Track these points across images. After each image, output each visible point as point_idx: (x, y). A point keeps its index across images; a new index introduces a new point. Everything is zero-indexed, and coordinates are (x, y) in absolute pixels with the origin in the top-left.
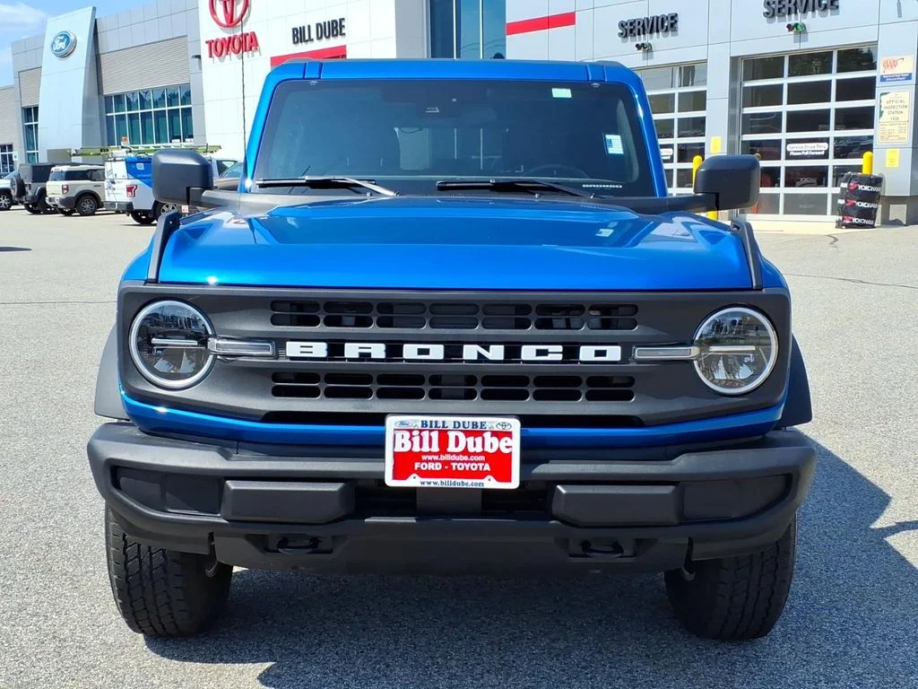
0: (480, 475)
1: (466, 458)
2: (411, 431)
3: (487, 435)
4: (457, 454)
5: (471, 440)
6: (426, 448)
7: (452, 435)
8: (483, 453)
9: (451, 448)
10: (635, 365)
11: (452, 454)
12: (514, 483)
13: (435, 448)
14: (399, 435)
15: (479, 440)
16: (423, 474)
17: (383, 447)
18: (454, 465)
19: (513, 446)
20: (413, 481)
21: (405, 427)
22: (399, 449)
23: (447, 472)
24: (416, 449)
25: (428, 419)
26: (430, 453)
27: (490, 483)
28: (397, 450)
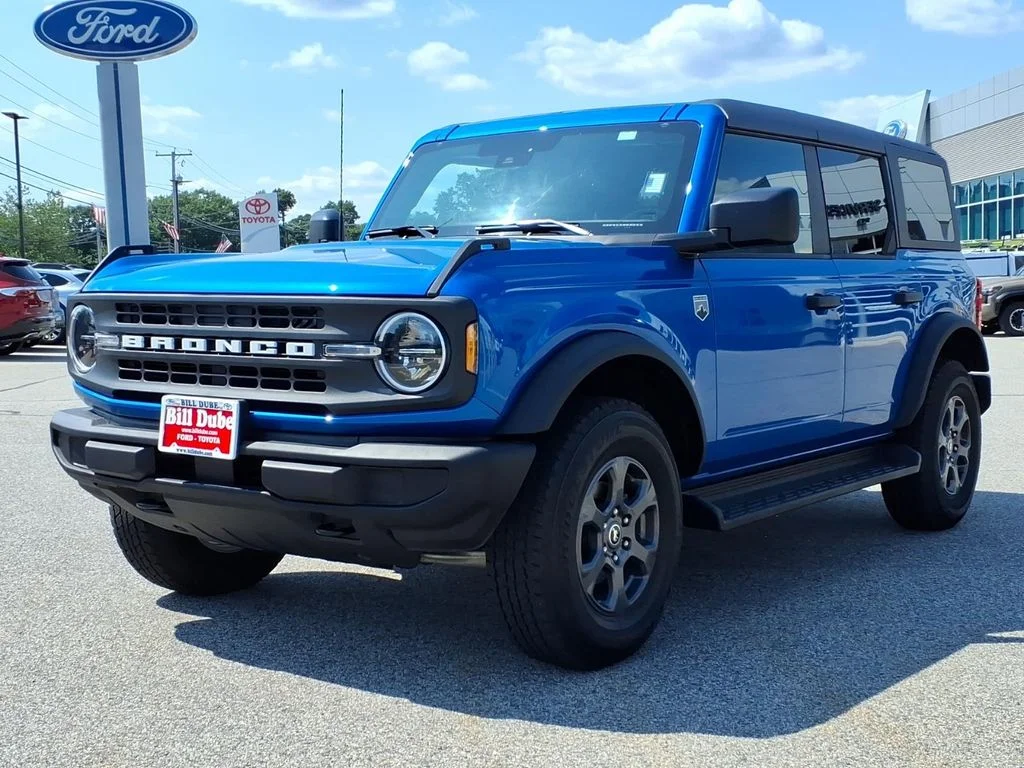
0: (211, 446)
1: (206, 432)
2: (176, 407)
3: (220, 414)
4: (202, 428)
5: (210, 417)
6: (184, 423)
7: (199, 412)
8: (217, 429)
9: (199, 424)
10: (325, 360)
11: (200, 428)
12: (231, 456)
13: (190, 424)
14: (169, 409)
15: (215, 417)
16: (182, 443)
17: (158, 421)
18: (200, 437)
19: (232, 424)
20: (173, 449)
21: (171, 404)
22: (168, 422)
23: (196, 444)
24: (179, 423)
25: (185, 398)
26: (187, 427)
27: (217, 454)
28: (167, 422)
